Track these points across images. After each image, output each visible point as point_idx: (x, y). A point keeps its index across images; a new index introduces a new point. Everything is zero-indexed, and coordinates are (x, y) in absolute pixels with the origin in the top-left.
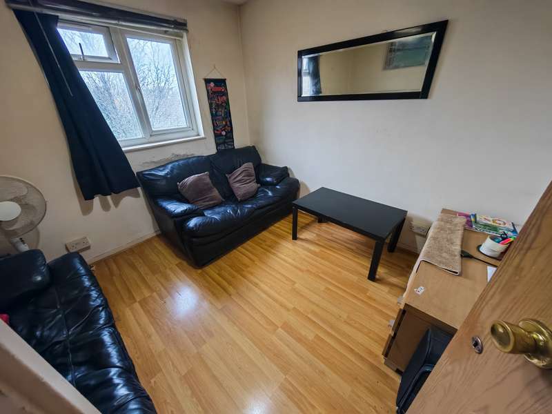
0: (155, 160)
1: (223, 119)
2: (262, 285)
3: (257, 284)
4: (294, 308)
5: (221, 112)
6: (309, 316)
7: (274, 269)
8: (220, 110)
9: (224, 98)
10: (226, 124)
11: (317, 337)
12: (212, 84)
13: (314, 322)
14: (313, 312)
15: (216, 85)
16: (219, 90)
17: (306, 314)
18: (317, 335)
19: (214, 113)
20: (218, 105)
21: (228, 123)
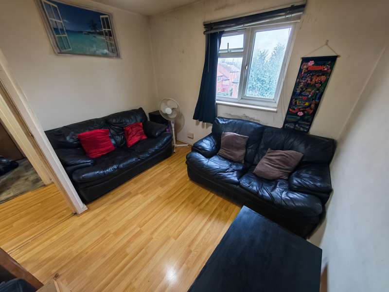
0: (232, 114)
1: (308, 100)
2: (175, 214)
3: (176, 211)
4: (153, 238)
5: (310, 93)
6: (144, 250)
7: (191, 221)
8: (309, 90)
9: (323, 78)
10: (309, 106)
11: (127, 255)
12: (311, 63)
13: (138, 253)
14: (146, 253)
15: (316, 64)
16: (320, 69)
17: (145, 248)
18: (128, 254)
19: (298, 91)
20: (307, 85)
21: (313, 106)
